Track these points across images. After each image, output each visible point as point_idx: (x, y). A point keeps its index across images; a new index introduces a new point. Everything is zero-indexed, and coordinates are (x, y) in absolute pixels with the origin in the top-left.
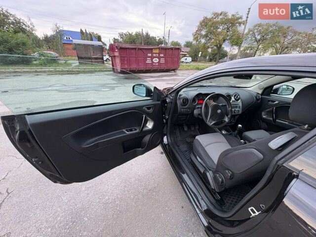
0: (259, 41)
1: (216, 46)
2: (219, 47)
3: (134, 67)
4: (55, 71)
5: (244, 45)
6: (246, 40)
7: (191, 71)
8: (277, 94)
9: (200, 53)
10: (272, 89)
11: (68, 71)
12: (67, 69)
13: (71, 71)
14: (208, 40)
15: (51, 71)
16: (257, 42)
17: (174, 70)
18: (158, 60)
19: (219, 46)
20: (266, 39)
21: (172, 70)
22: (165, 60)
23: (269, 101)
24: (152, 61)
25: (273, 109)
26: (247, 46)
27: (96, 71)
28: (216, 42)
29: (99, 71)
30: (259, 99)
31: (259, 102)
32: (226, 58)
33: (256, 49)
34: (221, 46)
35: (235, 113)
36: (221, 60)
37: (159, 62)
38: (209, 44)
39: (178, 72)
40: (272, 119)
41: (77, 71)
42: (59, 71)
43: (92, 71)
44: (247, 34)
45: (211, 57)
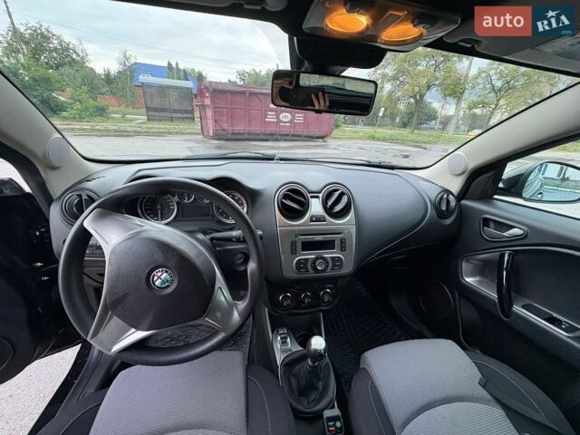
0: (500, 90)
1: (414, 97)
2: (419, 99)
3: (241, 127)
4: (93, 130)
5: (469, 97)
6: (473, 88)
7: (359, 141)
8: (519, 195)
9: (383, 109)
10: (498, 177)
11: (116, 131)
12: (116, 128)
13: (122, 131)
14: (398, 86)
15: (85, 129)
16: (496, 94)
17: (322, 137)
18: (290, 116)
19: (418, 97)
20: (513, 87)
21: (318, 138)
22: (304, 117)
23: (486, 222)
24: (278, 117)
25: (502, 256)
26: (475, 99)
27: (170, 133)
28: (413, 90)
29: (177, 133)
30: (449, 212)
31: (448, 221)
32: (433, 122)
33: (493, 106)
34: (422, 96)
35: (316, 270)
36: (425, 126)
37: (291, 122)
38: (399, 94)
39: (330, 141)
40: (494, 295)
41: (134, 132)
42: (99, 130)
43: (163, 133)
44: (476, 78)
45: (404, 120)
